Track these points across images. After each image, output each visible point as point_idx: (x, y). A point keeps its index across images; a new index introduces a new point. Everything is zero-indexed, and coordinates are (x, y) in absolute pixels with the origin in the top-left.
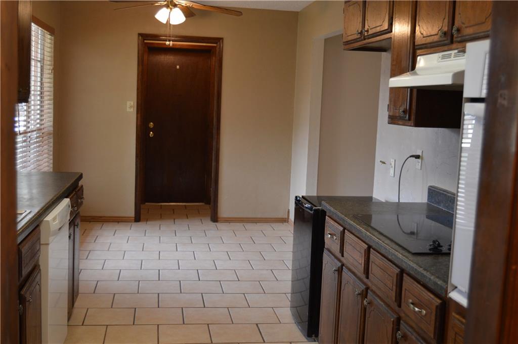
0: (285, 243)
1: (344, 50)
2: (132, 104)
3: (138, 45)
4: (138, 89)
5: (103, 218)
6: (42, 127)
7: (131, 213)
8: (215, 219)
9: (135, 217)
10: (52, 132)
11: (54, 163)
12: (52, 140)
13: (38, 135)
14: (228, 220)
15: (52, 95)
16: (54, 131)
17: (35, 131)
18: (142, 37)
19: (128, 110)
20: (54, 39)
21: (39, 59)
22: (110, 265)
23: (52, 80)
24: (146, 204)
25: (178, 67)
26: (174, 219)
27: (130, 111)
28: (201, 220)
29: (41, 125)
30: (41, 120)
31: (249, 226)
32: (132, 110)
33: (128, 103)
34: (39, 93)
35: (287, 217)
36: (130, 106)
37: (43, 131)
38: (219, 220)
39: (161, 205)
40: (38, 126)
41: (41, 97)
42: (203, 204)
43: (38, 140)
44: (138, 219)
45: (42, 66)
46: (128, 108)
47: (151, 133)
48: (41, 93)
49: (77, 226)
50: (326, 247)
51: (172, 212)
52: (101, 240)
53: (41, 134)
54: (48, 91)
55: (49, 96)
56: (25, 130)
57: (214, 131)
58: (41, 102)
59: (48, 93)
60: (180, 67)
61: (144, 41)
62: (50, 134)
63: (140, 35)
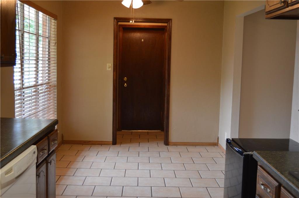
0: (216, 163)
1: (266, 18)
2: (110, 65)
3: (114, 25)
4: (114, 55)
5: (90, 142)
6: (50, 81)
7: (110, 139)
8: (167, 143)
9: (113, 142)
10: (56, 85)
11: (58, 106)
12: (56, 91)
13: (47, 87)
14: (176, 144)
15: (56, 60)
16: (57, 84)
17: (44, 84)
18: (116, 20)
19: (108, 69)
20: (57, 22)
21: (47, 37)
22: (89, 181)
23: (56, 50)
24: (122, 131)
25: (143, 40)
26: (139, 143)
27: (109, 70)
28: (157, 143)
29: (49, 80)
30: (49, 77)
31: (191, 149)
32: (110, 69)
33: (108, 65)
34: (47, 59)
35: (217, 142)
36: (109, 67)
37: (50, 84)
38: (170, 144)
39: (132, 132)
40: (47, 81)
41: (49, 62)
42: (160, 131)
43: (47, 90)
44: (114, 142)
45: (49, 41)
46: (107, 68)
47: (125, 84)
48: (49, 59)
49: (50, 163)
50: (257, 193)
51: (139, 137)
52: (87, 160)
53: (49, 86)
54: (54, 58)
55: (54, 61)
56: (35, 84)
57: (166, 83)
58: (49, 65)
59: (53, 59)
60: (144, 40)
61: (118, 23)
62: (55, 86)
63: (115, 18)
